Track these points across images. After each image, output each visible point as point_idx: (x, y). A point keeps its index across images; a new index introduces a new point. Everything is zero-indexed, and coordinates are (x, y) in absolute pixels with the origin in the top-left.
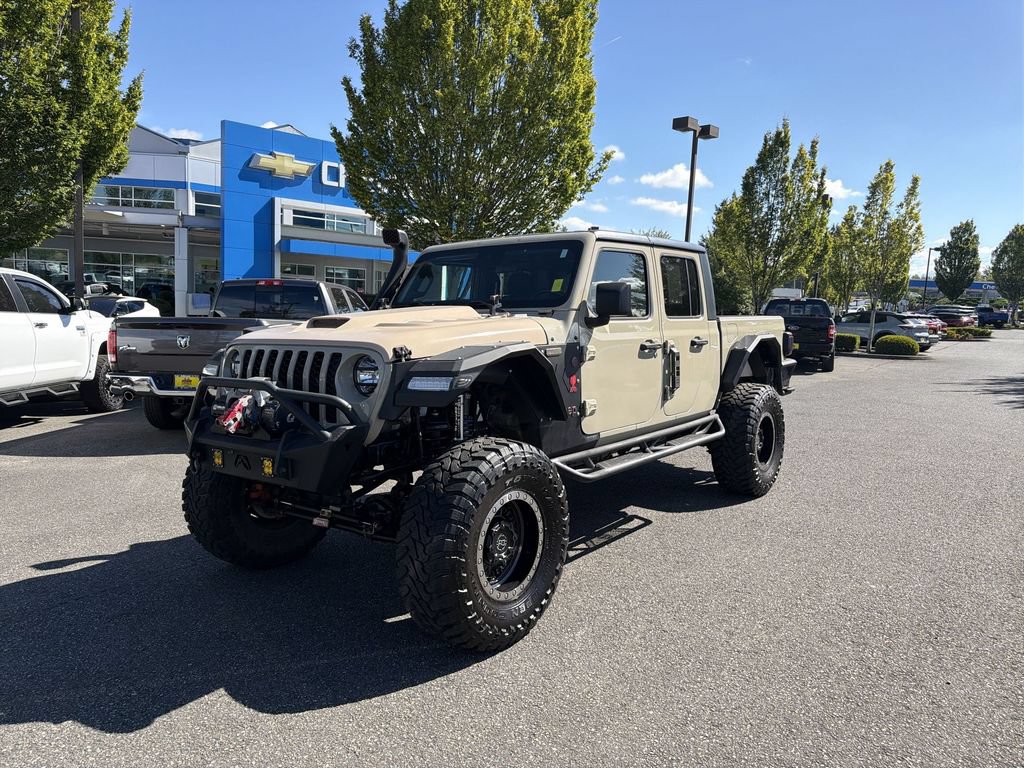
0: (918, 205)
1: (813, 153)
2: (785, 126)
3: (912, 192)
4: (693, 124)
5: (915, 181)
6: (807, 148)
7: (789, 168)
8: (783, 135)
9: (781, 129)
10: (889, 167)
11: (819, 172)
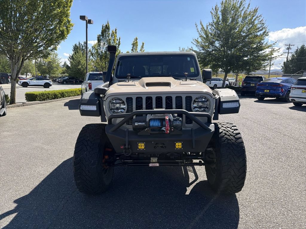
0: (144, 50)
1: (116, 33)
2: (108, 23)
3: (142, 47)
4: (86, 18)
5: (143, 44)
6: (114, 31)
7: (110, 36)
8: (108, 26)
9: (107, 24)
10: (136, 39)
11: (118, 39)
